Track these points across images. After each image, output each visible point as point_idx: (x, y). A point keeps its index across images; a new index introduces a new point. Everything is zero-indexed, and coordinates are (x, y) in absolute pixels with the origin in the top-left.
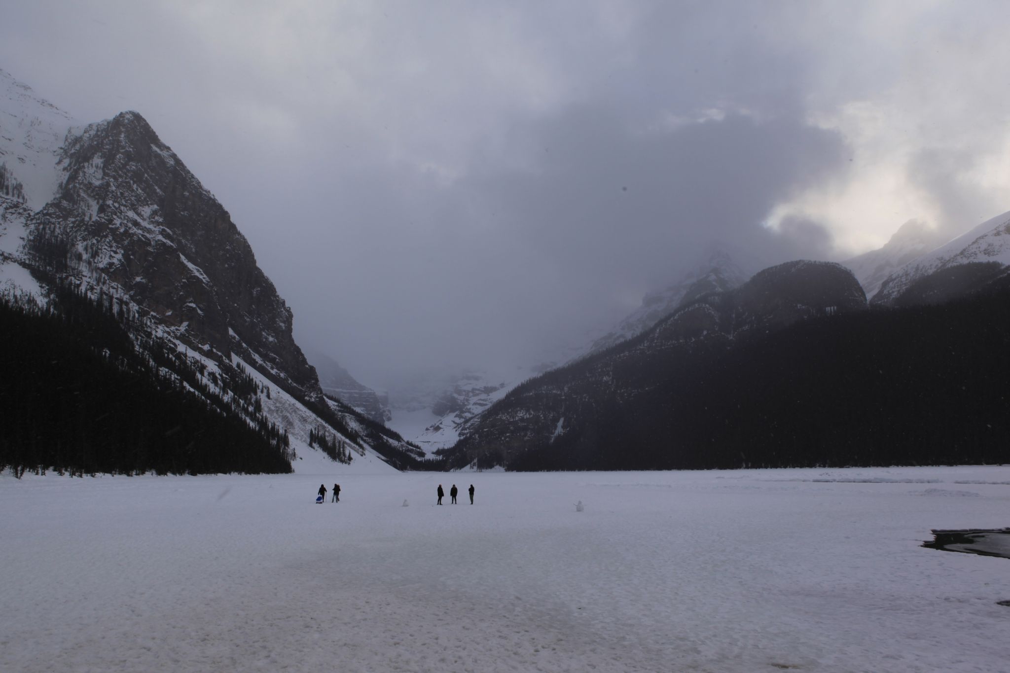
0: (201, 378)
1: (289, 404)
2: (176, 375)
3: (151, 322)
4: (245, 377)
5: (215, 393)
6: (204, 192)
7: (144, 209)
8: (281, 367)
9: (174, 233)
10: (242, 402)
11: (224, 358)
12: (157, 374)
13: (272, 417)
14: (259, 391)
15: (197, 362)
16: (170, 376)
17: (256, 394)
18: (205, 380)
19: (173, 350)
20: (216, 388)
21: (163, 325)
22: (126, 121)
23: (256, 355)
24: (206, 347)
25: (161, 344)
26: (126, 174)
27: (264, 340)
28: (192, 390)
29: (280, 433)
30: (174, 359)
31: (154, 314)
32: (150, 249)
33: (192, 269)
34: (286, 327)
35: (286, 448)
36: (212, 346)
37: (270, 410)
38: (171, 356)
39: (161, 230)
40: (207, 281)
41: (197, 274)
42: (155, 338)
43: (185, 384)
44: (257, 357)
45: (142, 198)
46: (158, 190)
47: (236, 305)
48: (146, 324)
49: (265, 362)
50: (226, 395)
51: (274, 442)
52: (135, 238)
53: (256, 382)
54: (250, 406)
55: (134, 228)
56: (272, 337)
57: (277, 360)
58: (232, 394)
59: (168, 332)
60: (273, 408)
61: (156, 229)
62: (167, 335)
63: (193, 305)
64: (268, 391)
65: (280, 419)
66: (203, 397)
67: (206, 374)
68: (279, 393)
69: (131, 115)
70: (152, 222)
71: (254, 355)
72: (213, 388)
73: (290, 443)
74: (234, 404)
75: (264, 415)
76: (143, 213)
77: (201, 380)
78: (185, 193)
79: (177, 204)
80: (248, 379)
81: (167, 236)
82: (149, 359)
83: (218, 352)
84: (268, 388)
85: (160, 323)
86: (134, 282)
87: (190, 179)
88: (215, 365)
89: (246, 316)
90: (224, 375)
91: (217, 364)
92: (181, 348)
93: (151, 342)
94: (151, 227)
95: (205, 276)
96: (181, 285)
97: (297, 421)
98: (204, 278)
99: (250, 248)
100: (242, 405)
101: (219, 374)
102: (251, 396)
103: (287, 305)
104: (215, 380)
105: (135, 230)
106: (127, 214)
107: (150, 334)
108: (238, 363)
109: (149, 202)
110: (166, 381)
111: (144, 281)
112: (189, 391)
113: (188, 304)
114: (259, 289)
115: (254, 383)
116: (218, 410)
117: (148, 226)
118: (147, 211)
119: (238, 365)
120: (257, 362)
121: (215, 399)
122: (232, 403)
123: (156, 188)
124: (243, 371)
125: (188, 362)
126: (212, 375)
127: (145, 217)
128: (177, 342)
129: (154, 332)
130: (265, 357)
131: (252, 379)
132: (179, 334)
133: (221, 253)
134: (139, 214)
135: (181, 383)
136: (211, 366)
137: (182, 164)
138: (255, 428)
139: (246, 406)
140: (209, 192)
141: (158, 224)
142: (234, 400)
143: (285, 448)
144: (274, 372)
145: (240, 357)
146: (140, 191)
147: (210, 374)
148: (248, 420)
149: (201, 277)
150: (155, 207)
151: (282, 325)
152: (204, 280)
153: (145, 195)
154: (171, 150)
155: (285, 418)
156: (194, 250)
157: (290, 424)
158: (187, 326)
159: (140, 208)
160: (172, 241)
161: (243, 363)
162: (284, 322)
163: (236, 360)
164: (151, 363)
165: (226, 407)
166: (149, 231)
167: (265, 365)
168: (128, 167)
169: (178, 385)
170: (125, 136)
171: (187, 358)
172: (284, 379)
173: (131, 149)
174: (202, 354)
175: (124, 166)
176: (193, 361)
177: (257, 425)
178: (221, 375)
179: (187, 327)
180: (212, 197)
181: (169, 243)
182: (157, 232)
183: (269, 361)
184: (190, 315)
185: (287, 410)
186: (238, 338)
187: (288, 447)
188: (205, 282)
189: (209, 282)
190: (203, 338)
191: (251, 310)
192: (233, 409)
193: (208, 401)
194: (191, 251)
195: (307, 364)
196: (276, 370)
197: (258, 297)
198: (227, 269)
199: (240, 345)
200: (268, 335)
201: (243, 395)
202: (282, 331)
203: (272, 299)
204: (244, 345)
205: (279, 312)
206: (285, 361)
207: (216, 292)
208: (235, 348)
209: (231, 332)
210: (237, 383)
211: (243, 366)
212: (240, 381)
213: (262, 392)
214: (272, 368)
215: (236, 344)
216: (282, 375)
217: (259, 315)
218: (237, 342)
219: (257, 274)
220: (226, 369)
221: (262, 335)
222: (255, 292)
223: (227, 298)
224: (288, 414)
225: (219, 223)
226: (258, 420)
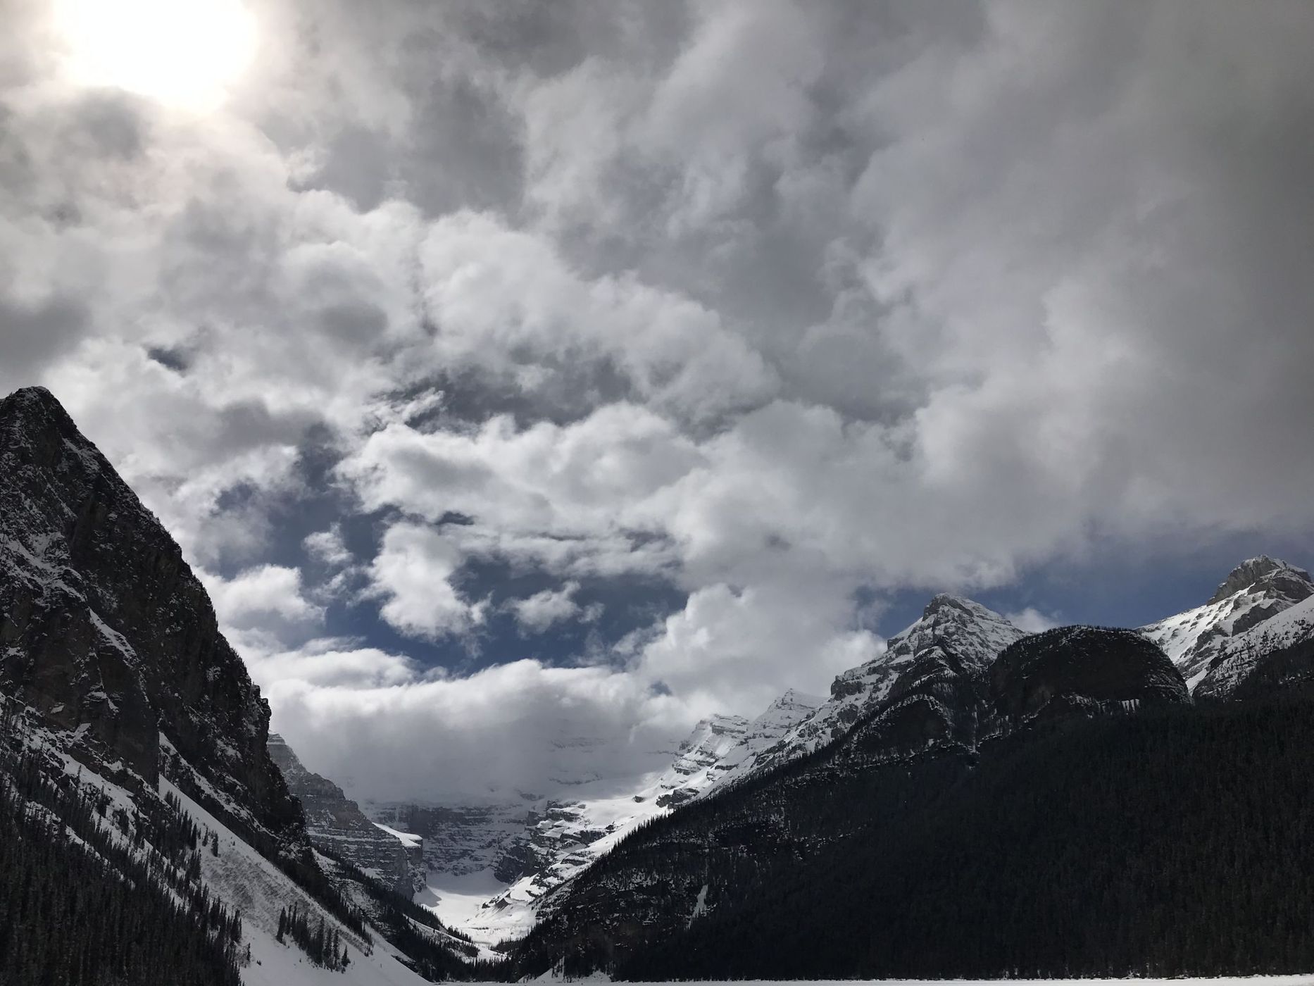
0: (100, 820)
1: (250, 864)
2: (54, 815)
3: (24, 722)
4: (177, 817)
5: (120, 846)
6: (143, 514)
7: (38, 538)
8: (241, 800)
9: (86, 577)
10: (166, 861)
11: (145, 784)
12: (20, 815)
13: (218, 887)
14: (199, 842)
15: (94, 792)
16: (44, 816)
17: (193, 847)
18: (106, 824)
19: (56, 772)
20: (124, 837)
21: (45, 729)
22: (27, 402)
23: (203, 779)
24: (116, 767)
25: (37, 760)
26: (14, 483)
27: (219, 753)
28: (79, 841)
29: (227, 916)
30: (55, 786)
31: (32, 710)
32: (40, 602)
33: (108, 636)
34: (257, 732)
35: (236, 943)
36: (125, 764)
37: (215, 874)
38: (50, 782)
39: (62, 572)
40: (132, 655)
41: (116, 644)
42: (27, 751)
43: (69, 831)
44: (203, 783)
45: (38, 521)
46: (66, 510)
47: (176, 695)
48: (15, 727)
49: (216, 792)
50: (139, 849)
52: (17, 584)
53: (195, 826)
54: (181, 869)
55: (16, 567)
56: (234, 747)
57: (238, 787)
58: (152, 848)
59: (52, 740)
60: (220, 872)
61: (52, 570)
62: (50, 746)
63: (103, 695)
64: (216, 841)
65: (230, 892)
66: (97, 854)
67: (109, 812)
68: (234, 844)
69: (36, 394)
70: (50, 560)
71: (200, 780)
72: (118, 839)
73: (243, 935)
74: (152, 865)
75: (203, 885)
76: (35, 544)
77: (99, 824)
78: (110, 515)
79: (96, 532)
80: (182, 821)
81: (73, 583)
82: (10, 788)
83: (135, 775)
84: (216, 836)
85: (40, 726)
86: (4, 657)
87: (122, 492)
88: (130, 797)
89: (193, 712)
90: (141, 815)
91: (131, 794)
92: (72, 767)
93: (20, 758)
94: (47, 567)
95: (129, 647)
96: (86, 663)
97: (260, 895)
98: (127, 650)
99: (211, 602)
100: (165, 867)
101: (133, 813)
102: (184, 850)
103: (262, 696)
104: (123, 825)
105: (19, 571)
106: (7, 546)
107: (20, 743)
108: (169, 792)
109: (49, 528)
110: (34, 829)
111: (21, 653)
112: (75, 845)
113: (93, 693)
114: (219, 669)
115: (192, 828)
116: (122, 877)
117: (41, 566)
118: (41, 542)
119: (169, 797)
120: (203, 792)
121: (120, 857)
122: (149, 865)
123: (64, 505)
124: (175, 806)
125: (79, 791)
126: (121, 816)
127: (38, 551)
128: (65, 757)
129: (26, 741)
130: (216, 782)
131: (191, 821)
132: (71, 744)
133: (161, 610)
134: (28, 547)
135: (62, 829)
136: (121, 798)
137: (112, 471)
138: (184, 908)
139: (172, 868)
140: (151, 513)
141: (60, 562)
142: (153, 858)
143: (232, 944)
144: (230, 808)
145: (173, 782)
146: (36, 510)
147: (115, 813)
148: (173, 894)
149: (122, 648)
150: (59, 535)
151: (253, 728)
152: (126, 653)
153: (43, 515)
154: (96, 448)
155: (240, 890)
156: (115, 605)
157: (248, 899)
158: (88, 730)
159: (32, 537)
160: (79, 591)
161: (177, 793)
162: (255, 724)
163: (166, 786)
164: (12, 795)
165: (137, 872)
166: (42, 573)
167: (215, 796)
168: (20, 472)
169: (56, 832)
170: (21, 426)
171: (80, 785)
172: (247, 821)
173: (29, 446)
174: (106, 779)
175: (14, 470)
176: (88, 791)
177: (187, 903)
178: (136, 815)
179: (86, 733)
180: (155, 522)
181: (73, 592)
182: (56, 575)
183: (225, 790)
184: (95, 712)
185: (245, 874)
186: (173, 750)
187: (238, 942)
188: (127, 656)
189: (134, 657)
190: (112, 751)
191: (202, 704)
192: (149, 874)
193: (106, 861)
194: (111, 607)
195: (288, 794)
196: (233, 805)
197: (216, 682)
198: (168, 635)
199: (176, 762)
200: (227, 744)
201: (171, 849)
202: (251, 739)
203: (239, 685)
204: (183, 762)
205: (248, 707)
206: (250, 789)
207: (145, 673)
208: (167, 768)
209: (163, 740)
210: (161, 829)
211: (176, 799)
212: (168, 825)
213: (205, 843)
214: (228, 801)
215: (169, 760)
216: (244, 813)
217: (214, 711)
218: (172, 756)
219: (217, 645)
220: (145, 803)
221: (216, 745)
222: (213, 673)
223: (163, 683)
224: (246, 883)
225: (163, 562)
226: (190, 893)
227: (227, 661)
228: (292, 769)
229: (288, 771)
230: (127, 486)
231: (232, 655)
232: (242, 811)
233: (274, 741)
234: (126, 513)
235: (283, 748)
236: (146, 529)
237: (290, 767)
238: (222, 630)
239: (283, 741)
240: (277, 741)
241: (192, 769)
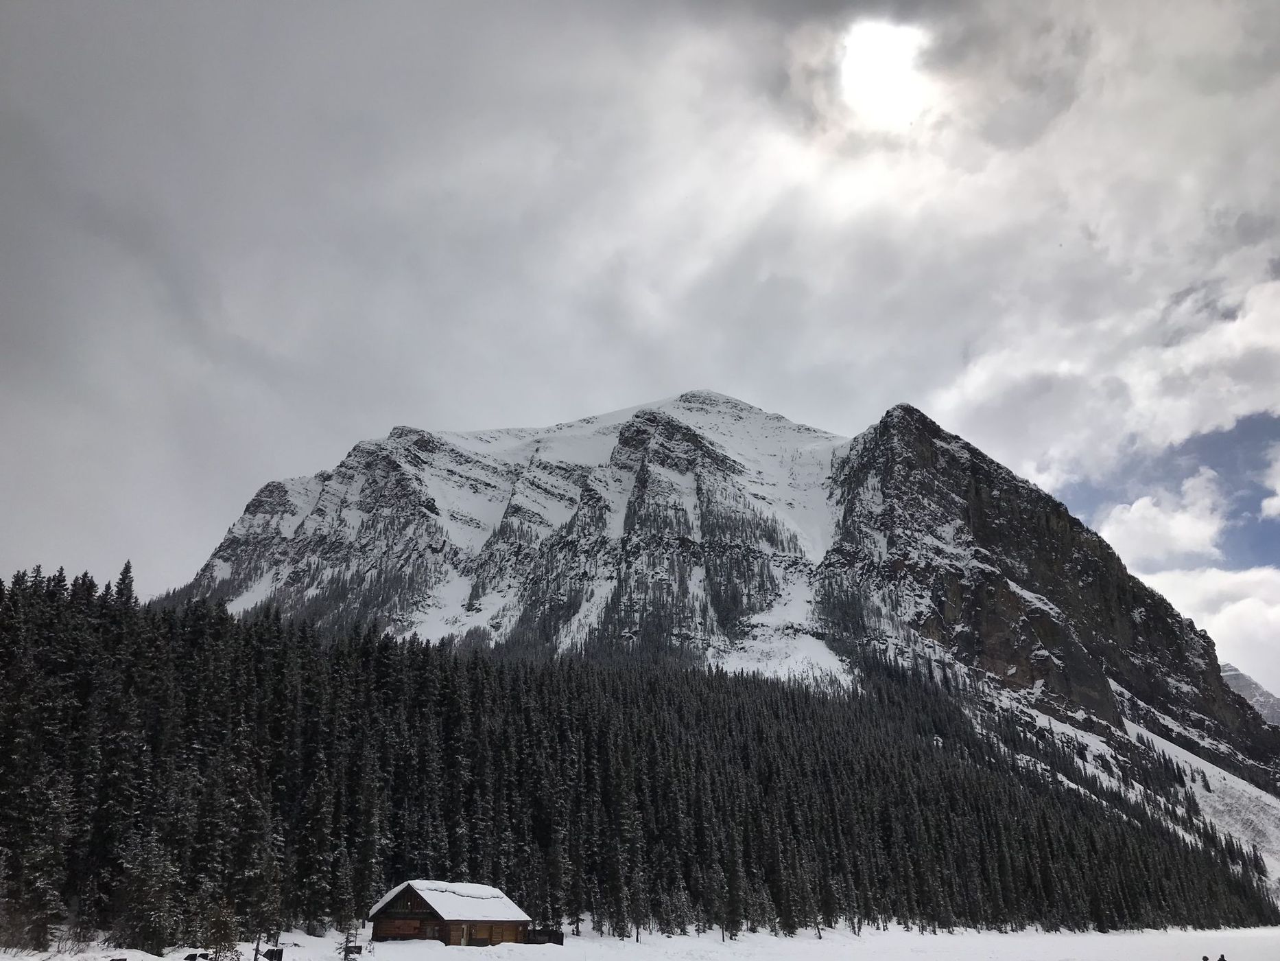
0: (1084, 765)
1: (1250, 798)
2: (1043, 764)
3: (989, 687)
4: (1155, 756)
5: (1112, 789)
6: (1020, 484)
7: (944, 529)
8: (1216, 734)
9: (993, 552)
10: (1162, 800)
11: (1113, 728)
12: (1015, 767)
13: (1224, 823)
14: (1187, 780)
15: (1070, 741)
16: (1035, 765)
17: (1183, 785)
18: (1091, 769)
19: (1030, 726)
20: (1112, 779)
21: (1009, 690)
22: (896, 420)
23: (1167, 718)
24: (1080, 715)
25: (1010, 719)
26: (910, 488)
27: (1174, 691)
28: (1073, 786)
29: (1244, 851)
30: (1034, 739)
31: (992, 675)
32: (964, 582)
33: (1030, 600)
34: (1206, 664)
35: (1263, 878)
36: (1087, 711)
37: (1216, 812)
38: (1029, 735)
39: (973, 552)
40: (1057, 613)
41: (1039, 605)
42: (1000, 711)
43: (1060, 777)
44: (1168, 721)
45: (939, 515)
46: (957, 499)
47: (1110, 641)
48: (983, 692)
49: (1185, 729)
50: (1130, 790)
51: (1237, 869)
52: (942, 571)
53: (1177, 765)
54: (1179, 807)
55: (937, 557)
56: (1187, 683)
57: (1207, 723)
58: (1142, 788)
59: (1017, 698)
60: (1221, 808)
61: (966, 553)
62: (1017, 704)
63: (1045, 653)
64: (1204, 777)
65: (1238, 826)
66: (1094, 797)
67: (1089, 757)
68: (1225, 779)
69: (900, 410)
70: (960, 544)
71: (1164, 719)
72: (1105, 781)
73: (1269, 869)
74: (1149, 805)
75: (1208, 821)
76: (944, 535)
77: (1085, 769)
78: (993, 493)
79: (987, 511)
80: (1162, 760)
81: (985, 559)
82: (998, 744)
83: (1100, 721)
84: (1203, 772)
85: (1003, 687)
86: (954, 634)
87: (996, 470)
88: (1103, 742)
89: (1133, 656)
90: (1120, 758)
91: (1104, 740)
92: (1042, 721)
93: (997, 718)
94: (960, 551)
95: (1052, 606)
96: (1021, 627)
97: (1272, 828)
98: (1052, 609)
99: (1111, 549)
100: (1163, 806)
101: (1112, 756)
102: (1175, 789)
103: (1198, 627)
104: (1106, 766)
105: (939, 560)
106: (923, 542)
107: (992, 705)
108: (1138, 734)
109: (949, 518)
110: (1030, 778)
111: (966, 629)
112: (1070, 789)
113: (1037, 652)
114: (1143, 609)
115: (1175, 767)
116: (1124, 816)
117: (955, 551)
118: (947, 531)
119: (1140, 738)
120: (1172, 730)
121: (1116, 798)
122: (1146, 804)
123: (954, 495)
124: (1150, 747)
125: (1056, 741)
126: (1101, 759)
127: (948, 539)
128: (1034, 712)
129: (996, 702)
130: (1183, 719)
131: (1171, 760)
132: (1034, 700)
133: (1067, 566)
134: (939, 538)
135: (1054, 776)
136: (1095, 744)
137: (981, 454)
138: (1196, 844)
139: (1170, 806)
140: (1027, 481)
141: (968, 544)
142: (1147, 798)
143: (1260, 879)
144: (1206, 743)
145: (1139, 724)
146: (934, 506)
147: (1096, 758)
148: (1181, 832)
149: (1046, 608)
150: (959, 522)
151: (1200, 661)
152: (1051, 612)
153: (941, 509)
154: (961, 440)
155: (1247, 824)
156: (1026, 571)
157: (1260, 833)
158: (1043, 685)
159: (939, 529)
160: (992, 565)
161: (1147, 734)
162: (1201, 656)
163: (1134, 730)
164: (1002, 750)
165: (1136, 811)
166: (958, 558)
167: (1186, 733)
168: (911, 478)
169: (1050, 780)
170: (899, 440)
171: (1055, 735)
172: (1229, 755)
173: (910, 454)
174: (1076, 727)
175: (906, 478)
176: (1064, 739)
177: (1198, 840)
178: (1115, 758)
179: (1043, 688)
180: (1034, 488)
181: (987, 568)
182: (969, 556)
183: (1194, 727)
184: (1043, 669)
185: (1247, 809)
186: (1127, 694)
187: (1265, 876)
188: (1054, 614)
189: (1059, 614)
190: (1071, 702)
191: (1138, 646)
192: (1149, 812)
193: (1104, 802)
194: (1023, 573)
195: (1265, 723)
196: (1208, 740)
197: (1145, 623)
198: (1082, 588)
199: (1134, 706)
200: (1179, 681)
201: (1161, 789)
202: (1202, 673)
203: (1170, 621)
204: (1141, 704)
205: (1186, 641)
206: (1221, 722)
207: (1074, 626)
208: (1128, 712)
209: (1113, 685)
210: (1145, 769)
211: (1148, 740)
212: (1150, 765)
213: (1193, 780)
214: (1202, 738)
215: (1126, 704)
216: (1223, 747)
217: (1154, 652)
218: (1128, 700)
219: (1132, 587)
220: (1121, 747)
221: (1168, 683)
222: (1138, 615)
223: (1094, 633)
224: (1252, 817)
225: (1054, 521)
226: (1198, 830)
227: (1149, 601)
228: (1258, 697)
229: (1254, 700)
230: (998, 464)
231: (1151, 594)
232: (1220, 746)
233: (1226, 671)
234: (1005, 487)
235: (1239, 677)
236: (1028, 496)
237: (1255, 696)
238: (1130, 571)
239: (1236, 670)
240: (1231, 670)
241: (1153, 710)
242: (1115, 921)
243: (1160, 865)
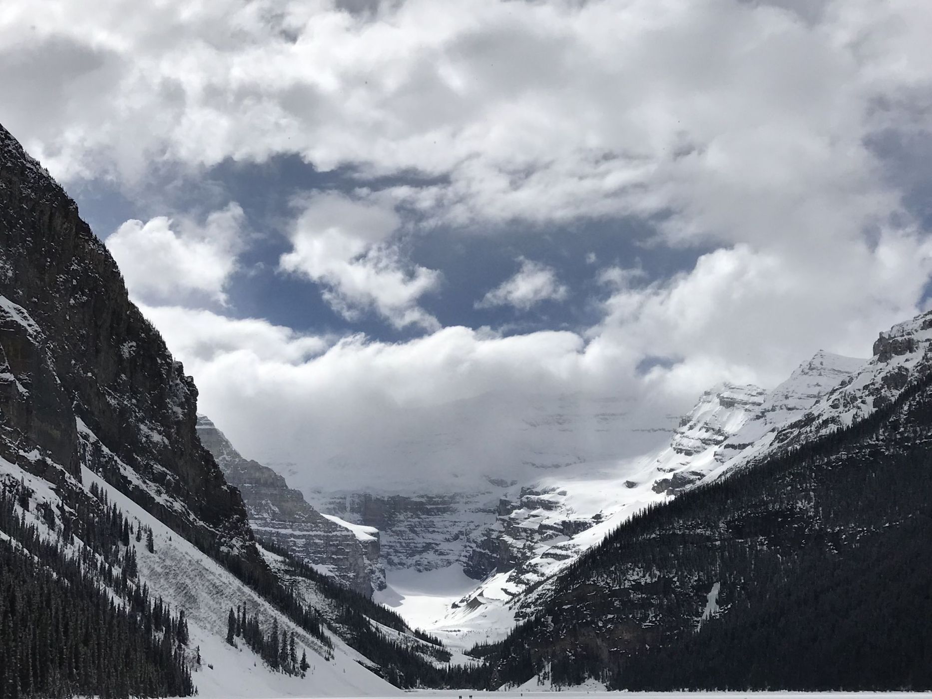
0: (24, 513)
1: (190, 561)
4: (105, 510)
5: (48, 542)
6: (29, 165)
8: (174, 491)
10: (100, 558)
11: (67, 475)
13: (158, 586)
14: (132, 538)
15: (14, 484)
17: (126, 543)
18: (30, 519)
20: (51, 532)
23: (129, 468)
24: (34, 456)
27: (144, 439)
29: (171, 617)
33: (7, 310)
34: (185, 414)
35: (183, 646)
36: (43, 452)
37: (153, 573)
40: (36, 331)
41: (17, 318)
44: (128, 472)
47: (90, 374)
49: (145, 482)
50: (69, 545)
51: (160, 636)
53: (126, 520)
54: (116, 567)
56: (160, 433)
57: (168, 477)
58: (82, 544)
60: (159, 570)
63: (10, 377)
64: (150, 535)
65: (171, 591)
66: (26, 551)
67: (32, 505)
68: (170, 540)
71: (125, 469)
72: (45, 534)
73: (191, 637)
74: (85, 562)
75: (142, 584)
77: (23, 519)
80: (111, 514)
83: (55, 465)
84: (150, 531)
88: (52, 489)
89: (110, 394)
90: (66, 508)
91: (54, 486)
95: (32, 322)
97: (205, 595)
98: (30, 325)
99: (117, 267)
100: (99, 565)
101: (58, 506)
102: (117, 546)
103: (187, 373)
108: (93, 484)
114: (134, 344)
115: (123, 523)
116: (55, 575)
119: (94, 489)
120: (130, 482)
121: (50, 554)
122: (82, 562)
124: (102, 499)
126: (45, 510)
130: (144, 471)
131: (121, 515)
133: (61, 278)
136: (43, 490)
138: (124, 608)
139: (107, 565)
140: (38, 164)
142: (85, 555)
143: (180, 647)
144: (162, 499)
145: (97, 472)
147: (39, 506)
148: (111, 593)
149: (24, 323)
151: (179, 410)
152: (29, 328)
155: (181, 588)
156: (10, 274)
157: (191, 599)
161: (102, 484)
162: (181, 405)
163: (89, 478)
165: (69, 569)
167: (143, 487)
172: (182, 514)
174: (25, 470)
176: (8, 482)
177: (127, 603)
178: (61, 509)
180: (44, 174)
183: (154, 480)
184: (4, 396)
185: (185, 572)
186: (93, 437)
187: (186, 644)
188: (31, 332)
189: (38, 333)
190: (27, 439)
191: (119, 384)
192: (83, 572)
193: (36, 558)
194: (6, 275)
195: (225, 484)
196: (165, 496)
197: (132, 360)
198: (73, 307)
199: (97, 451)
200: (152, 429)
201: (103, 545)
202: (178, 423)
203: (159, 361)
204: (105, 450)
205: (171, 386)
206: (183, 478)
207: (52, 350)
208: (88, 457)
209: (81, 425)
210: (91, 523)
211: (102, 490)
212: (97, 519)
213: (138, 539)
214: (159, 493)
215: (89, 448)
216: (178, 506)
217: (134, 393)
218: (92, 444)
219: (129, 317)
220: (71, 496)
221: (140, 430)
222: (127, 349)
223: (73, 362)
224: (188, 581)
225: (58, 221)
226: (129, 594)
227: (143, 335)
228: (225, 456)
229: (221, 458)
230: (7, 132)
231: (147, 328)
232: (175, 504)
233: (201, 424)
234: (9, 164)
235: (213, 432)
236: (34, 183)
237: (223, 454)
238: (131, 298)
239: (212, 424)
240: (206, 424)
241: (116, 458)
242: (17, 691)
243: (81, 630)
